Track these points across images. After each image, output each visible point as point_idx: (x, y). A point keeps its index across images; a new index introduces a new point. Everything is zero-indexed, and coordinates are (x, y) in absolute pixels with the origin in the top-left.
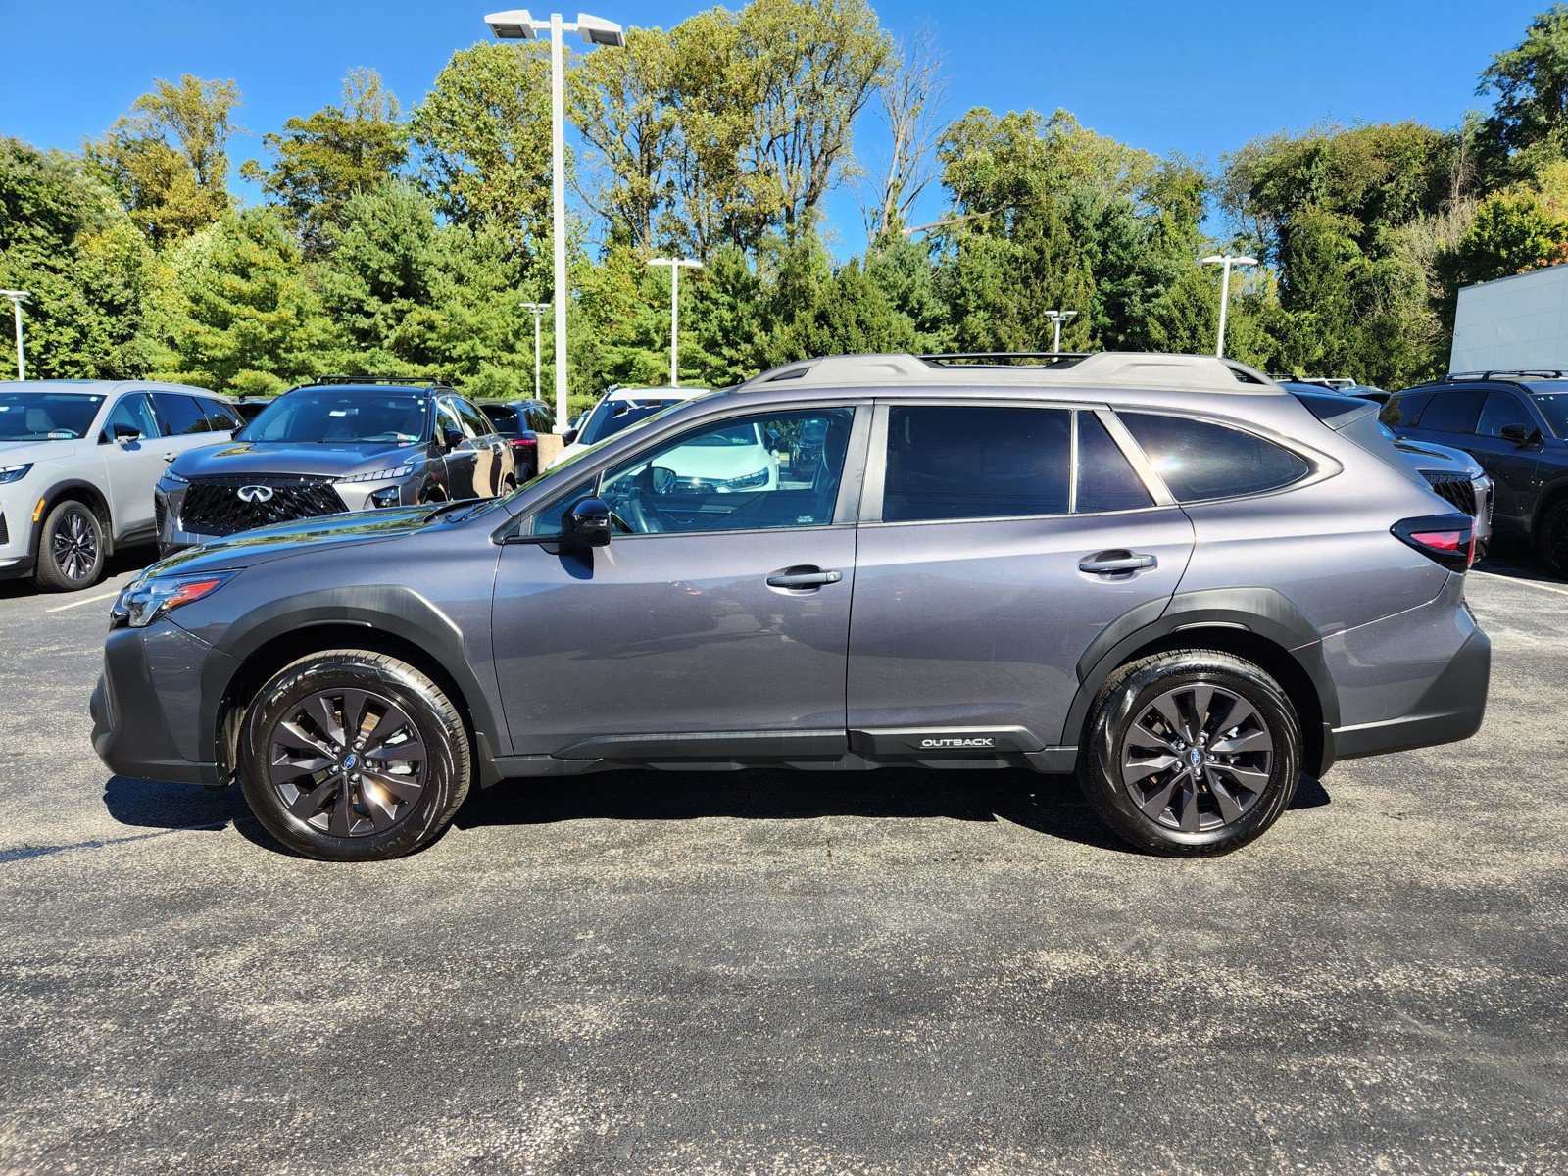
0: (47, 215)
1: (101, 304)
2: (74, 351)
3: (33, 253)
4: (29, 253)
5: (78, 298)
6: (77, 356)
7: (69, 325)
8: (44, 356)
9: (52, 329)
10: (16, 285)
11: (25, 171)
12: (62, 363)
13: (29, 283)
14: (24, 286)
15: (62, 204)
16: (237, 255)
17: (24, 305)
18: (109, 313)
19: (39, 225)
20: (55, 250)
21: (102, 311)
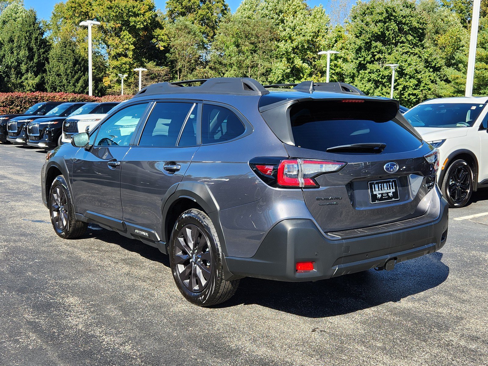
0: (414, 30)
1: (431, 67)
2: (415, 89)
3: (407, 47)
4: (404, 48)
5: (421, 66)
6: (415, 92)
7: (414, 78)
8: (402, 92)
9: (408, 80)
10: (396, 62)
11: (407, 11)
12: (409, 95)
13: (400, 61)
14: (398, 63)
15: (421, 24)
16: (484, 38)
17: (397, 71)
18: (434, 71)
19: (410, 34)
20: (415, 45)
21: (431, 70)
